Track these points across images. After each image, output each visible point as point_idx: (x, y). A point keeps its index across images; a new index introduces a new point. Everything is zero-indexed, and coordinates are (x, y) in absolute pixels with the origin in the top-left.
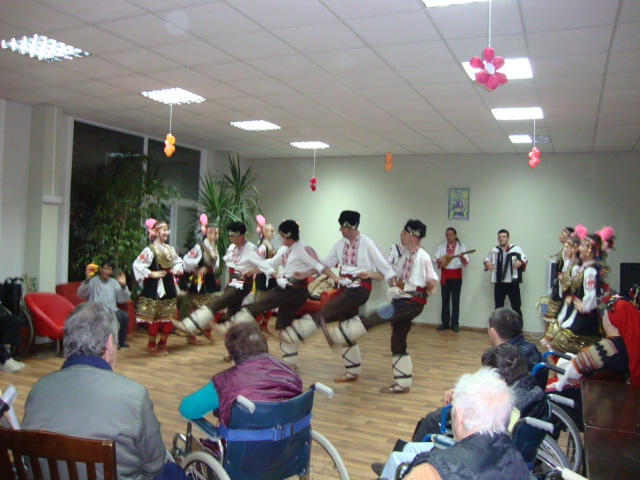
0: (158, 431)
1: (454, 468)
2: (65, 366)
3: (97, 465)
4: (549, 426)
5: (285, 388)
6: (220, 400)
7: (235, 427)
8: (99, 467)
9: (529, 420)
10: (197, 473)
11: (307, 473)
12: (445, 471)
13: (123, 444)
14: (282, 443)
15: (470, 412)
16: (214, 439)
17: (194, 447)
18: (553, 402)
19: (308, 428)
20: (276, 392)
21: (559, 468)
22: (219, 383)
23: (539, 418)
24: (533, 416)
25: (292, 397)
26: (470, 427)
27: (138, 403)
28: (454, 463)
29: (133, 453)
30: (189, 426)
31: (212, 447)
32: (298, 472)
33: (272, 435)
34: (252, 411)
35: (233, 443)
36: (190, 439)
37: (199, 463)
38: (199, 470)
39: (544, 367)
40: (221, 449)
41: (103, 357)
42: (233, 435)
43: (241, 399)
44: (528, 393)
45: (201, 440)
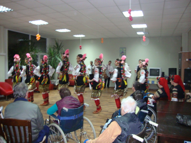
0: (42, 117)
1: (121, 122)
2: (15, 101)
3: (26, 127)
4: (147, 112)
5: (76, 105)
6: (58, 109)
7: (62, 116)
8: (27, 127)
9: (142, 110)
10: (52, 130)
11: (83, 128)
12: (119, 122)
13: (33, 121)
14: (76, 120)
15: (125, 107)
16: (57, 120)
17: (51, 122)
18: (149, 106)
19: (82, 116)
20: (73, 106)
21: (149, 121)
22: (58, 104)
23: (145, 110)
24: (143, 109)
25: (78, 107)
26: (126, 111)
27: (36, 110)
28: (121, 120)
29: (35, 124)
30: (50, 117)
31: (56, 122)
32: (80, 128)
33: (73, 118)
34: (67, 111)
35: (62, 121)
36: (50, 120)
37: (53, 126)
38: (53, 129)
39: (146, 97)
40: (59, 122)
41: (25, 98)
42: (62, 118)
43: (64, 108)
44: (142, 104)
45: (53, 120)
